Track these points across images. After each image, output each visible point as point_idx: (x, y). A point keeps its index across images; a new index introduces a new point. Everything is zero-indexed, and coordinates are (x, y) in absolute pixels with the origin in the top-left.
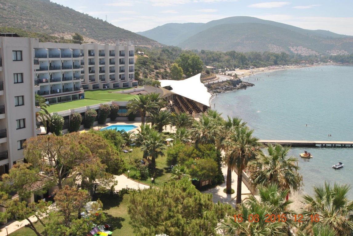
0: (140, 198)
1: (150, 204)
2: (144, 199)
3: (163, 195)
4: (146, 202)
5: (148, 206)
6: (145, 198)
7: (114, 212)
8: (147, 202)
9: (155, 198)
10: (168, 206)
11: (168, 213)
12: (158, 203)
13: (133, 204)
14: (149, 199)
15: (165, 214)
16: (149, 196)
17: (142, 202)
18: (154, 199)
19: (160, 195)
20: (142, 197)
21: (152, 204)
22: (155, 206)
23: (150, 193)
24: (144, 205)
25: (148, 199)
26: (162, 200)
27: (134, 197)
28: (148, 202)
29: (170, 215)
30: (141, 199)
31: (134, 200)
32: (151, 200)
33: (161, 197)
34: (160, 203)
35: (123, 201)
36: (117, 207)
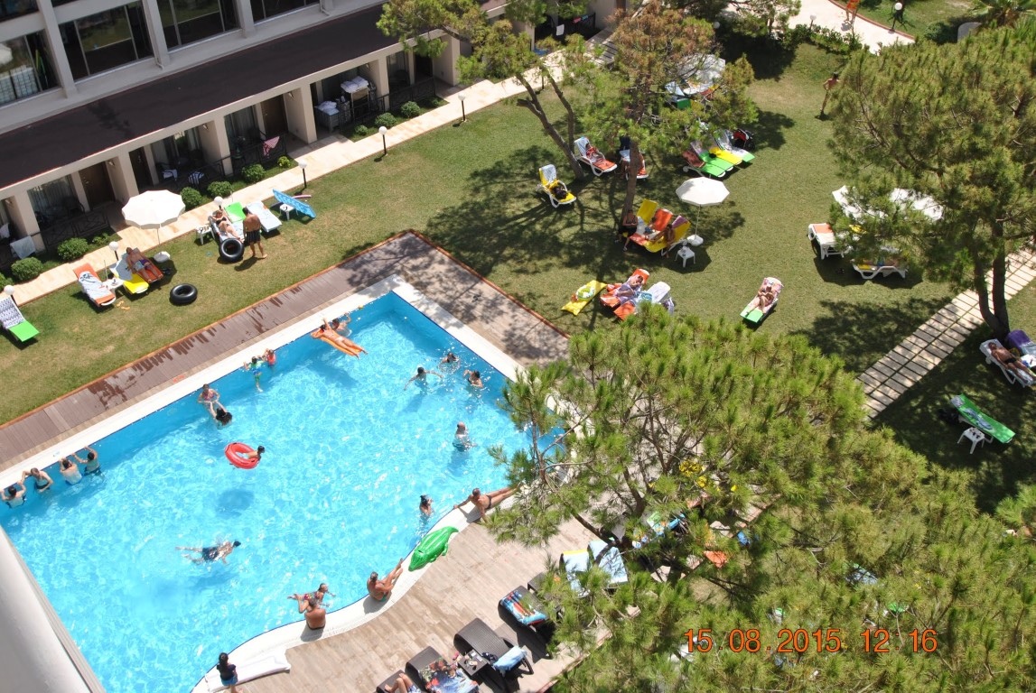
0: (885, 75)
1: (917, 98)
2: (896, 78)
3: (963, 75)
4: (902, 91)
5: (907, 103)
6: (900, 76)
7: (765, 96)
8: (907, 93)
9: (933, 83)
10: (973, 114)
11: (969, 139)
12: (941, 99)
13: (854, 89)
14: (915, 81)
15: (960, 139)
16: (915, 74)
17: (890, 88)
18: (929, 86)
19: (952, 75)
20: (892, 74)
21: (923, 101)
22: (929, 109)
23: (919, 64)
24: (895, 101)
25: (910, 83)
26: (953, 93)
27: (863, 69)
28: (911, 92)
29: (973, 146)
30: (887, 80)
31: (859, 74)
32: (921, 89)
33: (956, 81)
34: (947, 102)
35: (795, 65)
36: (773, 80)
